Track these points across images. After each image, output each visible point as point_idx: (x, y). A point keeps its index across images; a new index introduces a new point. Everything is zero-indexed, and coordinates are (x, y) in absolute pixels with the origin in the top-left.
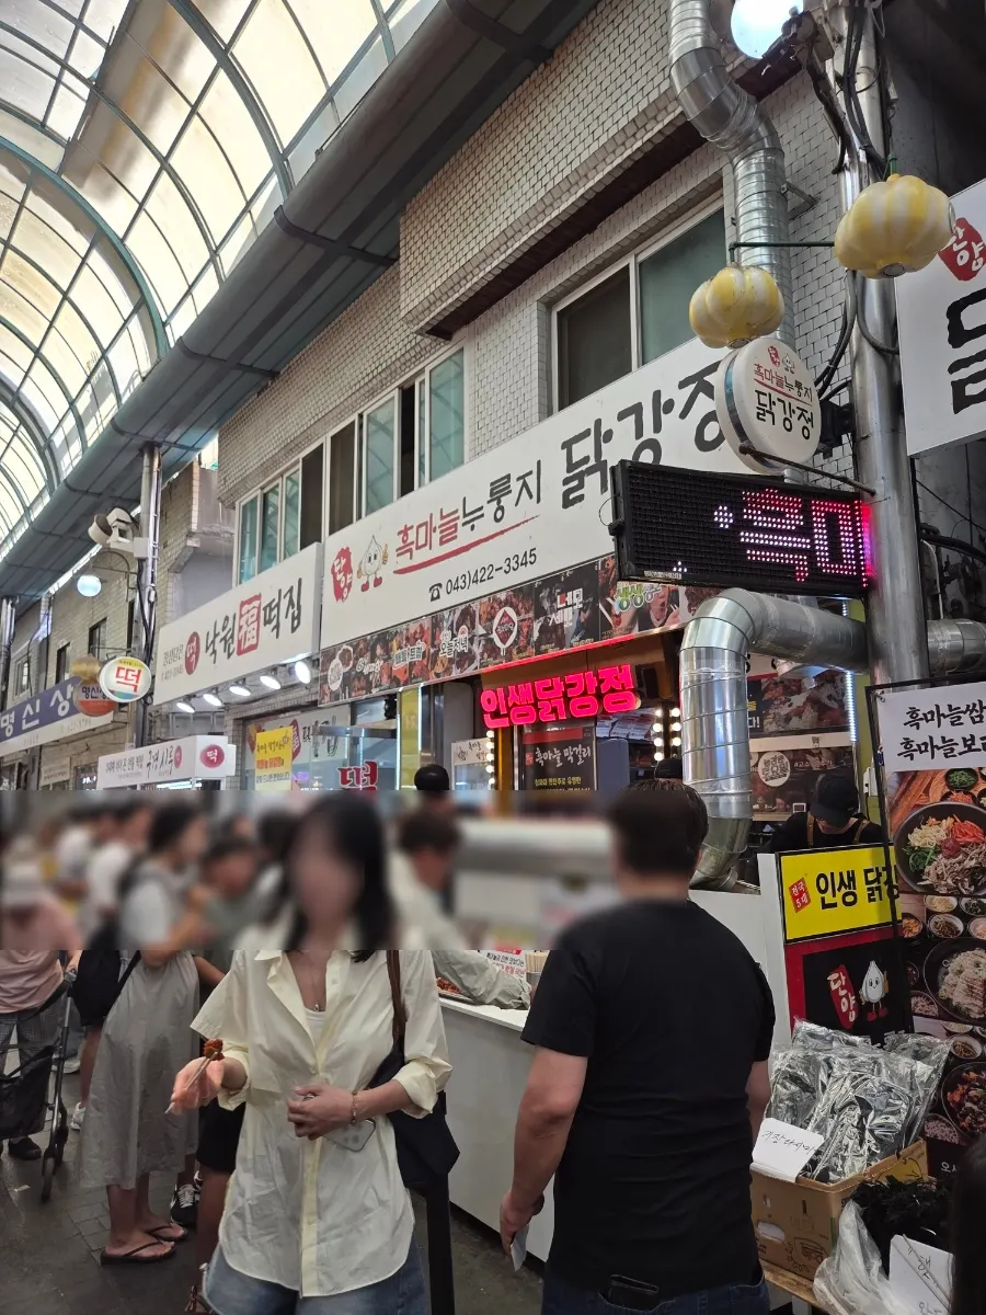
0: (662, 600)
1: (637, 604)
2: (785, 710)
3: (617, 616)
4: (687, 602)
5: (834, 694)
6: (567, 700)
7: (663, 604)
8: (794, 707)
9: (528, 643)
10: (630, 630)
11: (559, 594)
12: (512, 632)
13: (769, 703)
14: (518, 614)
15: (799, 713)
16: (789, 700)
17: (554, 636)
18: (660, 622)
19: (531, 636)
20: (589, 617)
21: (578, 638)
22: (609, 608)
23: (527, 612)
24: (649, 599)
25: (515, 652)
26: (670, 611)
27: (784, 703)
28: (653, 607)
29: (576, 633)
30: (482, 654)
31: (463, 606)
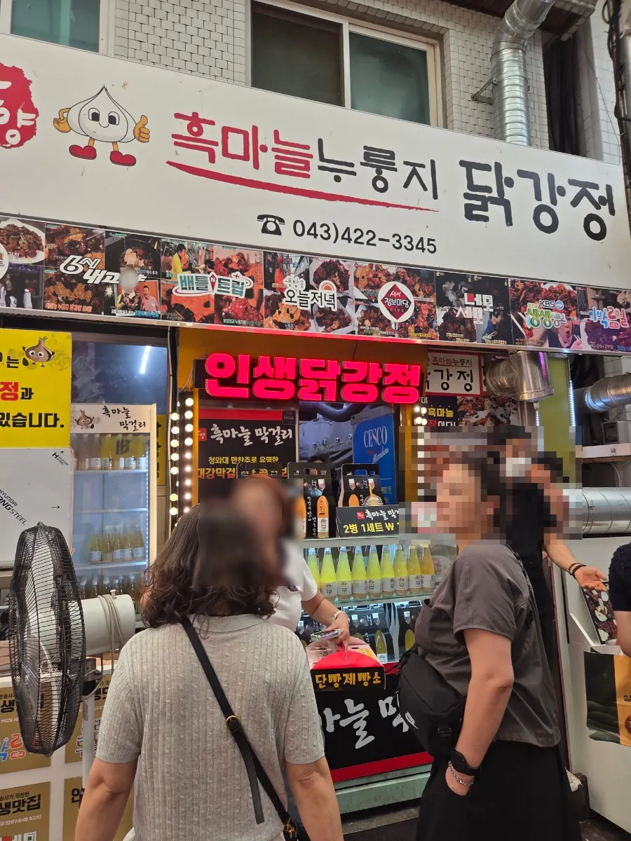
0: (567, 330)
1: (546, 325)
2: (473, 420)
3: (530, 330)
4: (587, 337)
5: (504, 414)
6: (340, 384)
7: (568, 332)
8: (479, 418)
9: (431, 326)
10: (542, 344)
11: (466, 292)
12: (406, 310)
13: (463, 413)
14: (414, 293)
15: (483, 422)
16: (476, 414)
17: (462, 327)
18: (567, 345)
19: (434, 319)
20: (501, 321)
21: (489, 337)
22: (521, 321)
23: (428, 296)
24: (557, 325)
25: (411, 329)
26: (574, 340)
27: (472, 415)
28: (560, 331)
29: (488, 331)
30: (362, 321)
31: (328, 260)
